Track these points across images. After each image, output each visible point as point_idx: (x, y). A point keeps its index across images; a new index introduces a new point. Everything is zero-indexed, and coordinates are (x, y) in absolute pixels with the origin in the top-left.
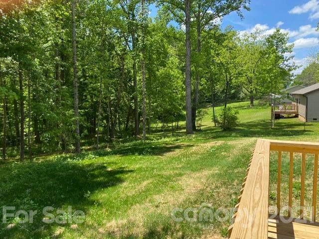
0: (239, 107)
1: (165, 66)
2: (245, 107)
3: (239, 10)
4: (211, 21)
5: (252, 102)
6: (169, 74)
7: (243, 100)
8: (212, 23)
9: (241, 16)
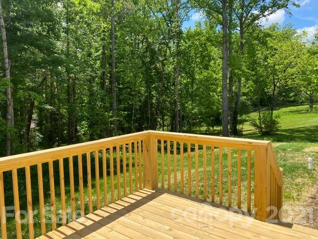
0: (296, 111)
1: (207, 69)
2: (303, 112)
3: (287, 8)
4: (257, 22)
5: (311, 107)
6: (212, 76)
7: (302, 103)
8: (258, 23)
9: (290, 13)
